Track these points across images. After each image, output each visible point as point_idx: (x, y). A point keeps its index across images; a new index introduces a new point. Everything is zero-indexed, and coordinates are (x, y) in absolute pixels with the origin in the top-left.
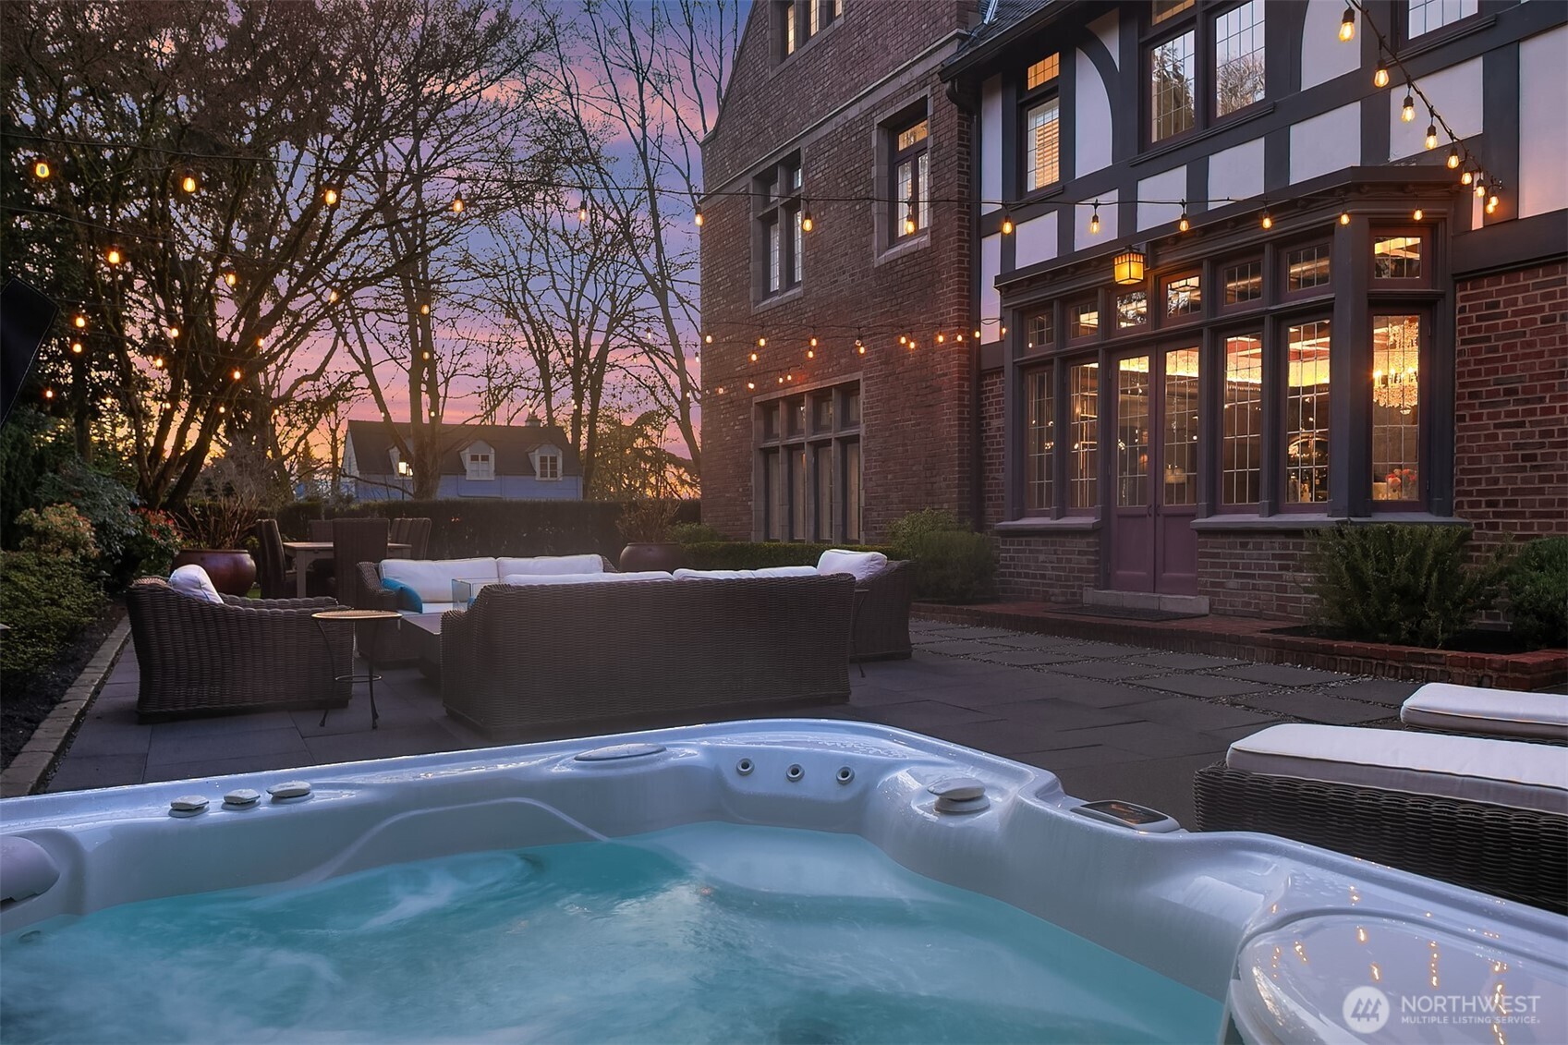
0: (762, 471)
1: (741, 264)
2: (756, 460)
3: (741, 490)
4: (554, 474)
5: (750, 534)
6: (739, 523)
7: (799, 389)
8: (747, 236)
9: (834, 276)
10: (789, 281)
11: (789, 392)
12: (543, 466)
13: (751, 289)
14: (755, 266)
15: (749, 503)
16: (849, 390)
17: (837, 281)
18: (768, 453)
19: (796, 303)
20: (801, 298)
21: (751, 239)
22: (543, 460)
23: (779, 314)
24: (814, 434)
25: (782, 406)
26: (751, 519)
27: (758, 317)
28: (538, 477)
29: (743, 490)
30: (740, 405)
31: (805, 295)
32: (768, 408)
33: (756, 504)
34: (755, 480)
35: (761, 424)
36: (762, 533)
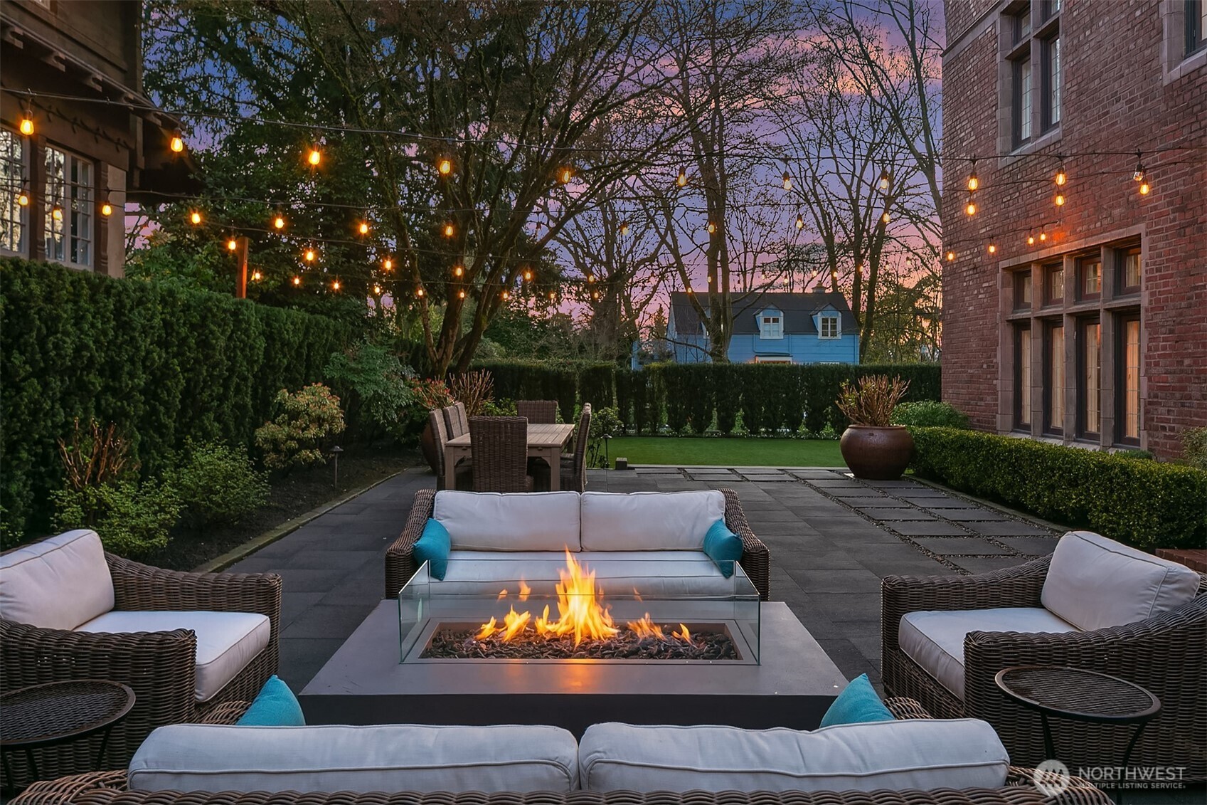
0: (1010, 346)
1: (986, 114)
2: (1004, 335)
3: (985, 366)
4: (834, 334)
5: (995, 417)
6: (983, 403)
7: (1056, 250)
8: (994, 80)
9: (1104, 107)
10: (1045, 123)
11: (1043, 254)
12: (825, 327)
13: (998, 139)
14: (1004, 113)
15: (995, 382)
16: (1124, 250)
17: (1107, 113)
18: (1020, 326)
19: (1052, 148)
20: (1059, 141)
21: (998, 83)
22: (825, 321)
23: (1031, 164)
24: (1075, 304)
25: (1036, 272)
26: (997, 400)
27: (1006, 170)
28: (820, 336)
29: (988, 366)
30: (984, 272)
31: (1064, 136)
32: (1019, 274)
33: (1003, 383)
34: (1003, 356)
35: (1009, 292)
36: (1010, 418)
